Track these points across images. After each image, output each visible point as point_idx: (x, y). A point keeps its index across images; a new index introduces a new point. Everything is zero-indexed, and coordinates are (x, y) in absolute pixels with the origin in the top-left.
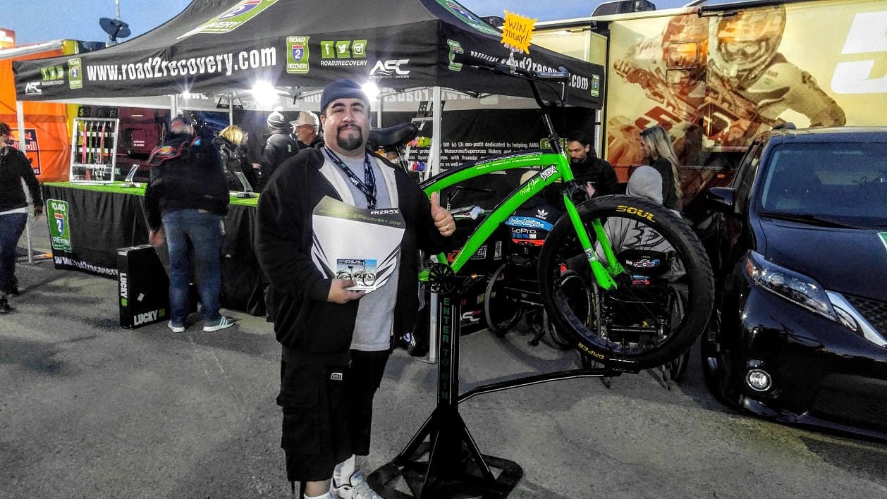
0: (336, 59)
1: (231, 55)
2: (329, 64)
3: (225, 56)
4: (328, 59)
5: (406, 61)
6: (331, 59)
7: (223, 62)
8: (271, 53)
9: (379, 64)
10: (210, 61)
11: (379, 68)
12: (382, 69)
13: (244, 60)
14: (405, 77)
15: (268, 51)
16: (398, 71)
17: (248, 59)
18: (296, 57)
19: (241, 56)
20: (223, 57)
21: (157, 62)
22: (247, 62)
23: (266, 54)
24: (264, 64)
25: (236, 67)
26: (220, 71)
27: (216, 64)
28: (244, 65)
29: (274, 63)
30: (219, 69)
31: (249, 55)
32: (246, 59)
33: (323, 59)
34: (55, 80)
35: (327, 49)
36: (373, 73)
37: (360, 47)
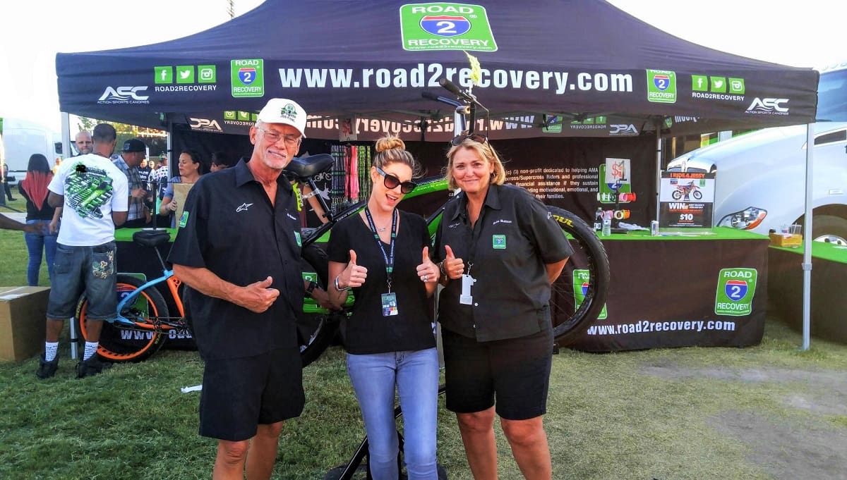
0: (709, 91)
1: (565, 75)
2: (703, 96)
3: (557, 75)
4: (701, 92)
5: (786, 101)
6: (704, 92)
8: (625, 80)
9: (757, 100)
10: (533, 76)
11: (757, 104)
12: (761, 105)
13: (585, 81)
14: (784, 114)
15: (620, 77)
16: (778, 108)
17: (592, 81)
18: (660, 87)
19: (581, 77)
20: (554, 74)
21: (435, 69)
22: (590, 84)
23: (618, 80)
24: (614, 89)
25: (572, 87)
26: (548, 88)
27: (541, 81)
28: (585, 86)
29: (630, 89)
30: (546, 86)
31: (593, 78)
32: (589, 81)
33: (696, 92)
34: (193, 85)
35: (699, 82)
36: (751, 108)
37: (738, 85)
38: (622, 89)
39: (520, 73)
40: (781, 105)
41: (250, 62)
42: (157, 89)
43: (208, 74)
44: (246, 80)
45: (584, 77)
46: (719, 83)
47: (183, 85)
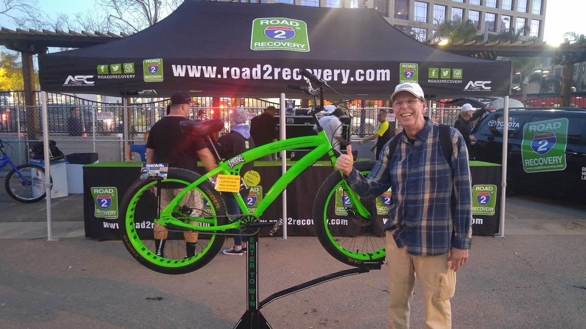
0: (440, 78)
1: (348, 71)
2: (435, 81)
3: (343, 71)
4: (434, 79)
5: (489, 82)
6: (436, 79)
7: (340, 75)
8: (386, 73)
9: (471, 83)
10: (327, 72)
11: (471, 85)
12: (473, 85)
13: (360, 75)
14: (488, 90)
15: (383, 71)
16: (484, 87)
17: (365, 75)
18: (408, 77)
19: (357, 72)
20: (341, 71)
21: (268, 68)
22: (363, 77)
23: (381, 73)
24: (378, 79)
25: (352, 79)
26: (337, 80)
27: (333, 76)
28: (360, 78)
29: (388, 79)
30: (336, 79)
31: (365, 72)
32: (362, 75)
33: (431, 79)
34: (121, 75)
35: (433, 73)
36: (467, 87)
37: (458, 73)
38: (383, 79)
39: (320, 71)
40: (486, 85)
41: (155, 61)
42: (99, 77)
43: (129, 68)
44: (152, 71)
45: (360, 72)
46: (446, 73)
47: (115, 75)
